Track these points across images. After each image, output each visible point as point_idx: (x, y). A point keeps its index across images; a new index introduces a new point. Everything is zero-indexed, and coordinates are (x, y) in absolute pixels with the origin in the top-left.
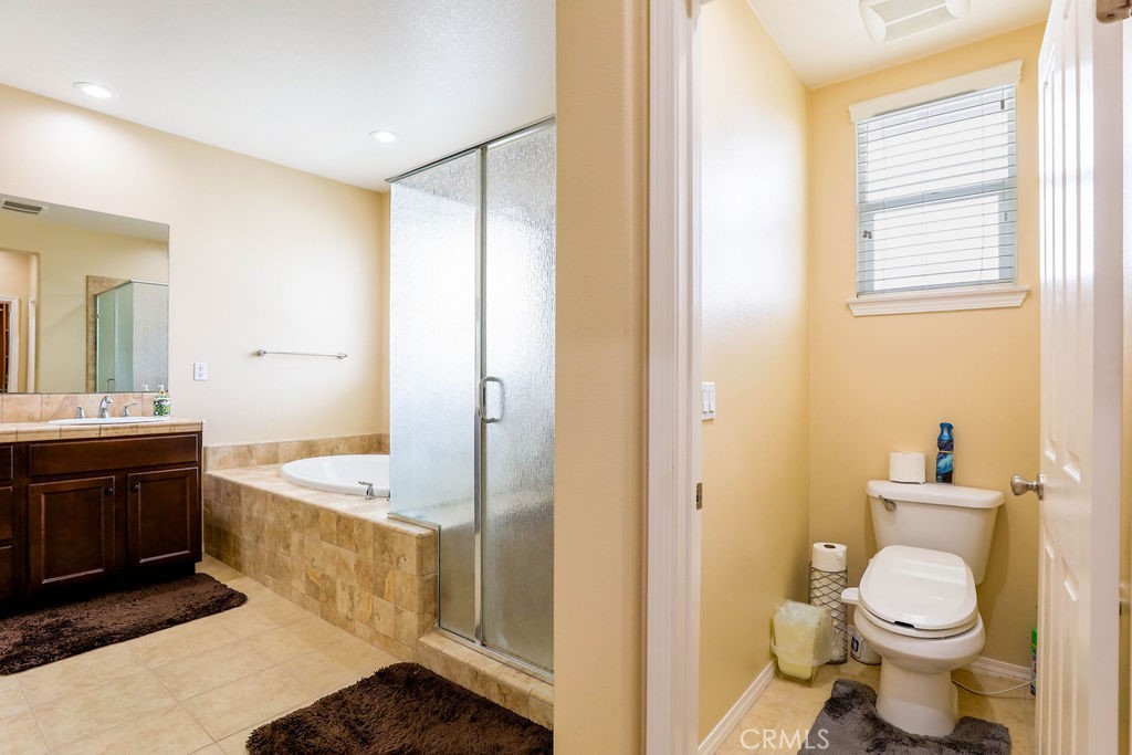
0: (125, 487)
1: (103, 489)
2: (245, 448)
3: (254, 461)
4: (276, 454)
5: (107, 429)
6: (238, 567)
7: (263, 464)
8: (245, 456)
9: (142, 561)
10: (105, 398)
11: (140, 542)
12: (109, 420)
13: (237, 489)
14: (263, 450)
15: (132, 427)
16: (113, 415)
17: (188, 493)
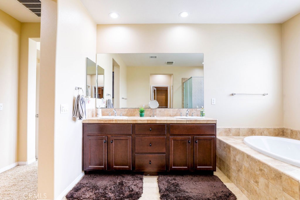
0: (194, 141)
1: (187, 141)
2: (228, 129)
3: (231, 134)
4: (239, 132)
5: (189, 121)
6: (229, 177)
7: (234, 135)
8: (228, 132)
9: (198, 167)
10: (188, 110)
11: (197, 160)
12: (189, 117)
13: (228, 147)
14: (234, 130)
15: (195, 121)
16: (189, 116)
17: (212, 146)
